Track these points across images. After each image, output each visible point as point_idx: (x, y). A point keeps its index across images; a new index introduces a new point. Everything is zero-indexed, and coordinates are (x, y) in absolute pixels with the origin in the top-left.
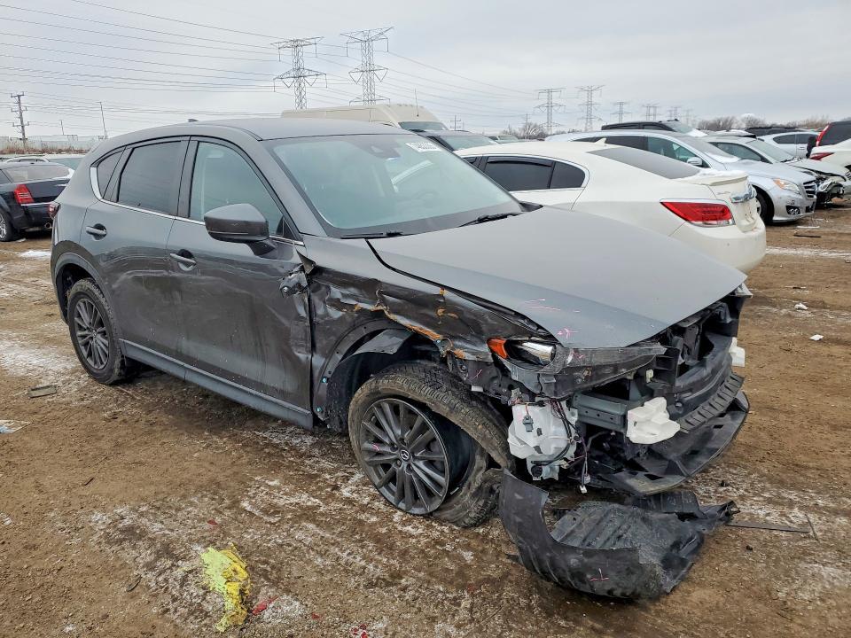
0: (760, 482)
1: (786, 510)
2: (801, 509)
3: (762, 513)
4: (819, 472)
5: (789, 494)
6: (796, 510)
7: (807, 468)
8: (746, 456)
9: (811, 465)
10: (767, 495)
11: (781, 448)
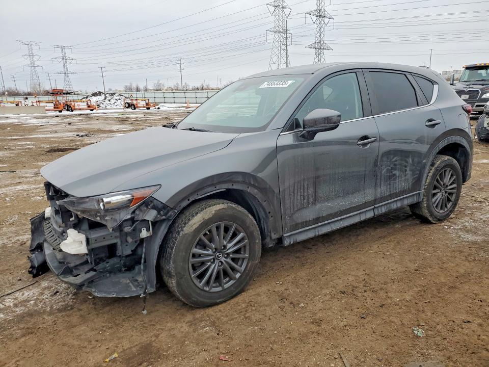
0: (42, 307)
1: (16, 301)
2: (9, 306)
3: (26, 294)
4: (15, 337)
5: (21, 310)
6: (12, 305)
7: (23, 336)
8: (67, 319)
9: (23, 339)
10: (32, 303)
11: (52, 340)
